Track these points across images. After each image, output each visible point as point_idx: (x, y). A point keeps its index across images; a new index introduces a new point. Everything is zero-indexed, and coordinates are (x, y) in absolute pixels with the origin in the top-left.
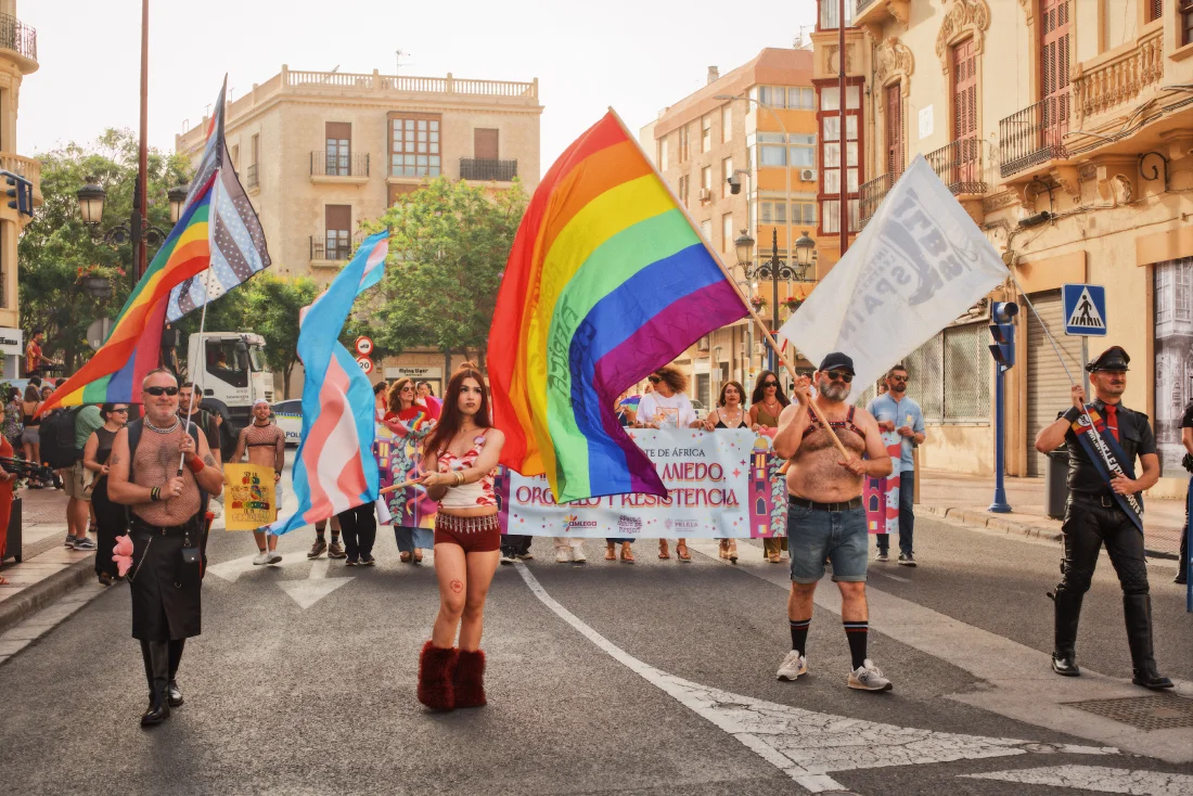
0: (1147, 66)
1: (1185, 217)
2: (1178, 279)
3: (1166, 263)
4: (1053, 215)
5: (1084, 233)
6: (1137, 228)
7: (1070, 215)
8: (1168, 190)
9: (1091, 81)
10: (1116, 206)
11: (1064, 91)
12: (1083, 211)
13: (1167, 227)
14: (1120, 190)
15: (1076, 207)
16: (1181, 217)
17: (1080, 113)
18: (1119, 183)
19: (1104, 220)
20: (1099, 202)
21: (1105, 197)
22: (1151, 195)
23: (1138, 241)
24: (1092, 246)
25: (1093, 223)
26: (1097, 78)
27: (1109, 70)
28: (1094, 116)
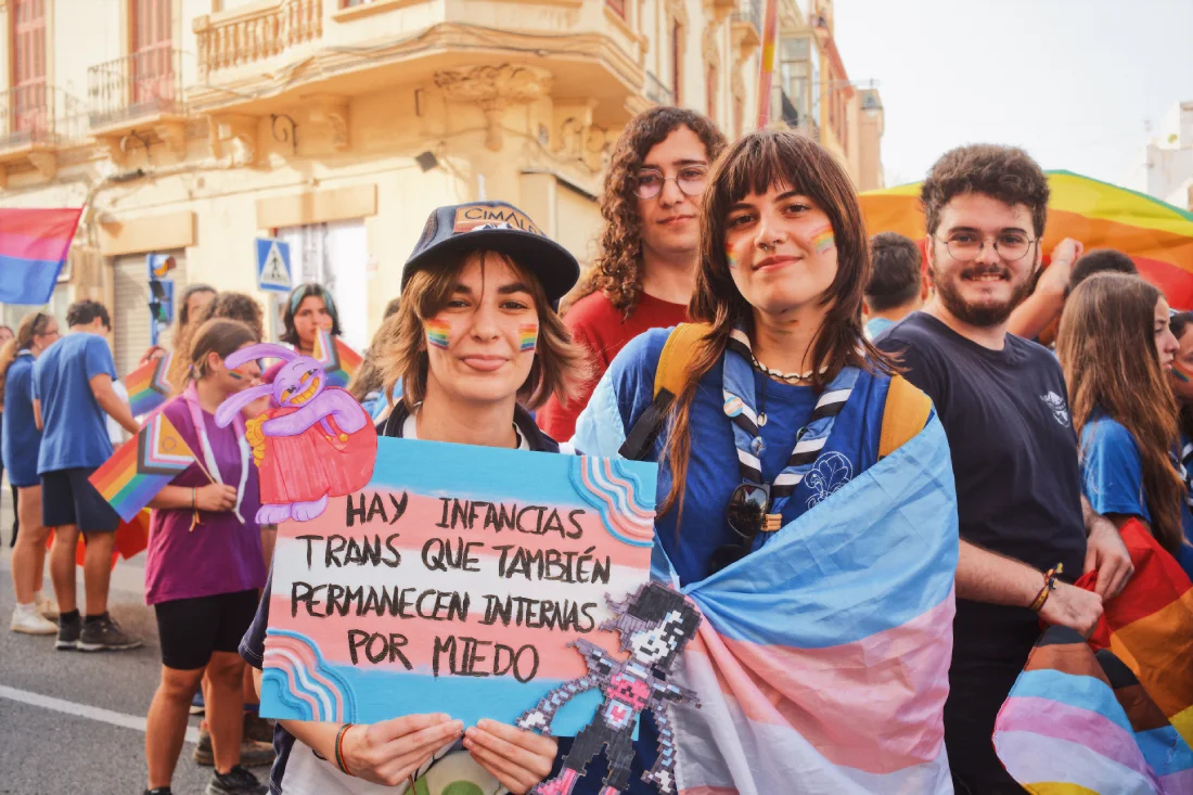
0: (295, 24)
1: (316, 182)
2: (305, 243)
3: (290, 229)
4: (151, 172)
5: (190, 193)
6: (257, 190)
7: (172, 173)
8: (295, 153)
9: (218, 35)
10: (232, 167)
11: (165, 44)
12: (190, 170)
13: (299, 190)
14: (239, 150)
15: (181, 165)
16: (311, 181)
17: (205, 67)
18: (237, 142)
19: (214, 180)
20: (210, 161)
21: (219, 154)
22: (275, 158)
23: (259, 204)
24: (200, 207)
25: (201, 183)
26: (226, 32)
27: (242, 26)
28: (222, 71)
